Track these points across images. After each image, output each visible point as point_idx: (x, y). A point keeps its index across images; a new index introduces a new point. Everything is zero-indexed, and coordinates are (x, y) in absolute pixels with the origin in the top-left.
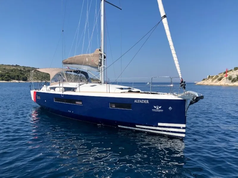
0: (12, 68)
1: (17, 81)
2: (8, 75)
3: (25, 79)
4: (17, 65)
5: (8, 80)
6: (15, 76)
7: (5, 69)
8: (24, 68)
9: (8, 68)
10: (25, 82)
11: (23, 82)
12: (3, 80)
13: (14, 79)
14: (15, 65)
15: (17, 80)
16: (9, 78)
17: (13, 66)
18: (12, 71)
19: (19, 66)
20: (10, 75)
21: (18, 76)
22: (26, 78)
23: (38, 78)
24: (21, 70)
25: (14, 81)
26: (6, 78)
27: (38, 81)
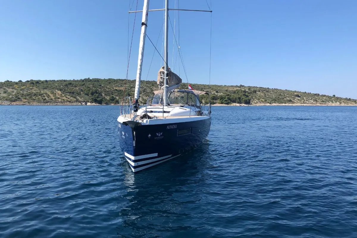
0: (235, 89)
1: (238, 105)
2: (228, 98)
3: (248, 102)
4: (241, 86)
5: (228, 104)
6: (236, 99)
7: (227, 91)
8: (250, 88)
9: (231, 89)
10: (247, 105)
11: (246, 105)
12: (222, 103)
13: (234, 102)
14: (239, 85)
15: (238, 103)
16: (229, 101)
17: (237, 86)
18: (234, 92)
19: (243, 86)
20: (231, 97)
21: (239, 98)
22: (250, 100)
23: (266, 101)
24: (245, 92)
25: (234, 104)
26: (226, 101)
27: (266, 105)
